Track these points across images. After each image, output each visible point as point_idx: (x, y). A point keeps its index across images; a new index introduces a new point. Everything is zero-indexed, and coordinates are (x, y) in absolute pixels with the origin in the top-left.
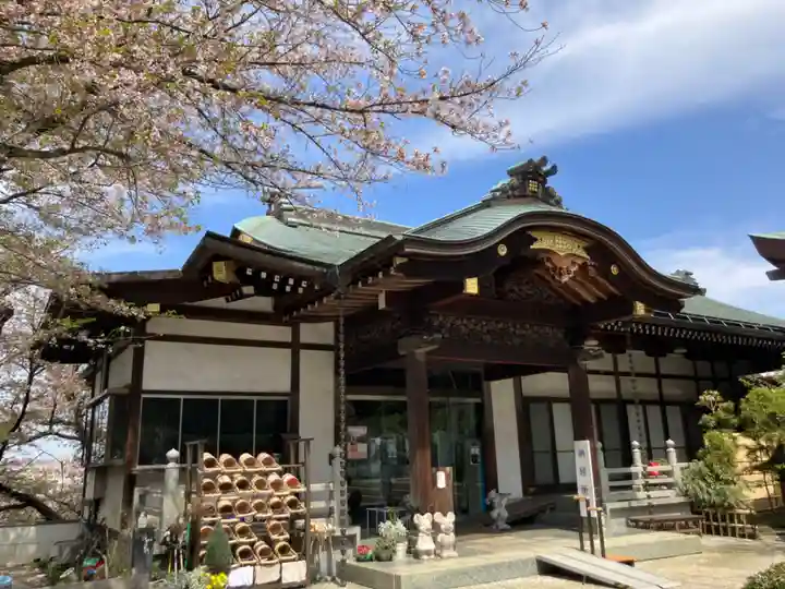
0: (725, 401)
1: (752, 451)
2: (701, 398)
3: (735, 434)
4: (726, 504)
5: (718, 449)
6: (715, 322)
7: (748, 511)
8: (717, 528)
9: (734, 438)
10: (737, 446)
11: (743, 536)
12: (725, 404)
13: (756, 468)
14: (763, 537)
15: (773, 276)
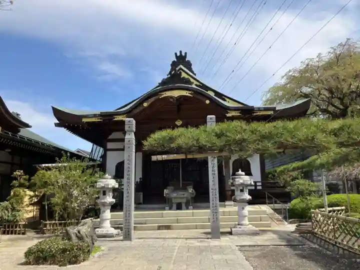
0: (25, 175)
1: (31, 197)
2: (15, 173)
3: (26, 190)
4: (15, 220)
5: (18, 196)
6: (22, 138)
7: (24, 223)
8: (8, 231)
9: (25, 192)
10: (26, 195)
11: (19, 234)
12: (24, 177)
13: (31, 204)
14: (28, 233)
15: (57, 125)
